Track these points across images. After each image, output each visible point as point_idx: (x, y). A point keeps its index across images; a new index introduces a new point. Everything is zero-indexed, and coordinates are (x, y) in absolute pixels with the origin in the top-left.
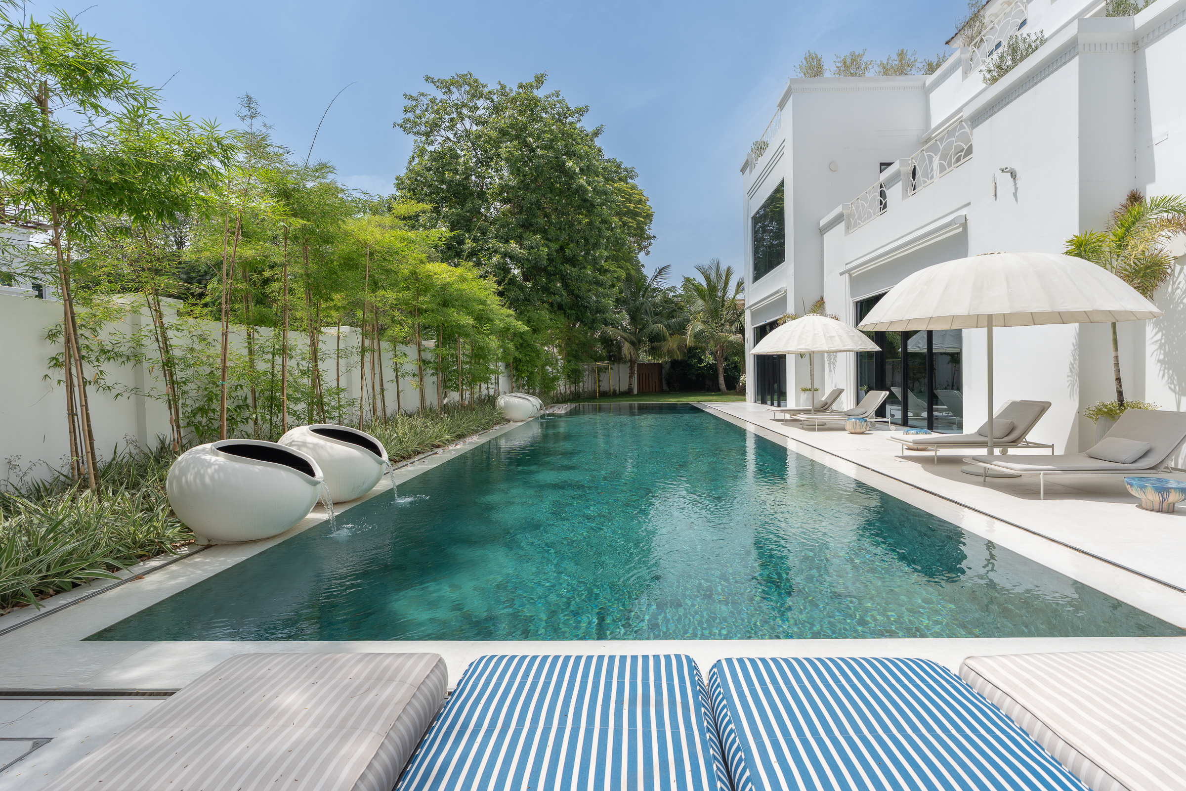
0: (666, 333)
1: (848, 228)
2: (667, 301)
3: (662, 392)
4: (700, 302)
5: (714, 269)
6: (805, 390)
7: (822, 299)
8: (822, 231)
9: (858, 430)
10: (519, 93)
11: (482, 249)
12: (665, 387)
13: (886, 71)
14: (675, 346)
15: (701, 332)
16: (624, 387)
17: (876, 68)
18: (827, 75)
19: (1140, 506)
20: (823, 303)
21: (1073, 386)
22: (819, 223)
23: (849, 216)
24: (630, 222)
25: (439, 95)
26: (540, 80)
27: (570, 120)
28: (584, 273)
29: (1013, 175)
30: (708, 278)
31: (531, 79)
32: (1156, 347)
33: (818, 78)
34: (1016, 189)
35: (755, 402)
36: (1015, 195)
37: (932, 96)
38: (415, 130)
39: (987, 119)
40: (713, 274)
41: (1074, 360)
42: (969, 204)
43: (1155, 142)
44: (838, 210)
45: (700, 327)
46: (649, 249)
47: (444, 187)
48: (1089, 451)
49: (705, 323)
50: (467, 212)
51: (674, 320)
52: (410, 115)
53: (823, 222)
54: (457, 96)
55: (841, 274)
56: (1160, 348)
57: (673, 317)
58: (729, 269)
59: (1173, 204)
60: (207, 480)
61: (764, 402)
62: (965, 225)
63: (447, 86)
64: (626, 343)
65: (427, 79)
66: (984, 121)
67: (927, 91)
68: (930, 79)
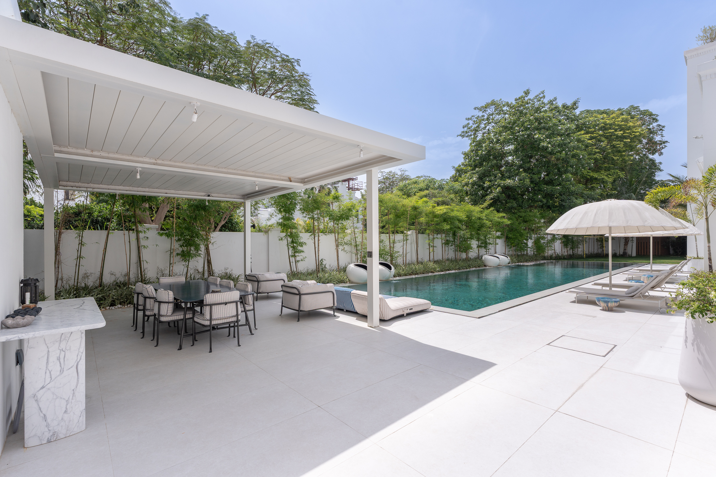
11: (494, 185)
24: (617, 144)
25: (480, 114)
31: (523, 95)
38: (466, 135)
46: (663, 151)
47: (478, 158)
50: (489, 167)
52: (466, 129)
54: (490, 111)
63: (484, 109)
65: (475, 109)
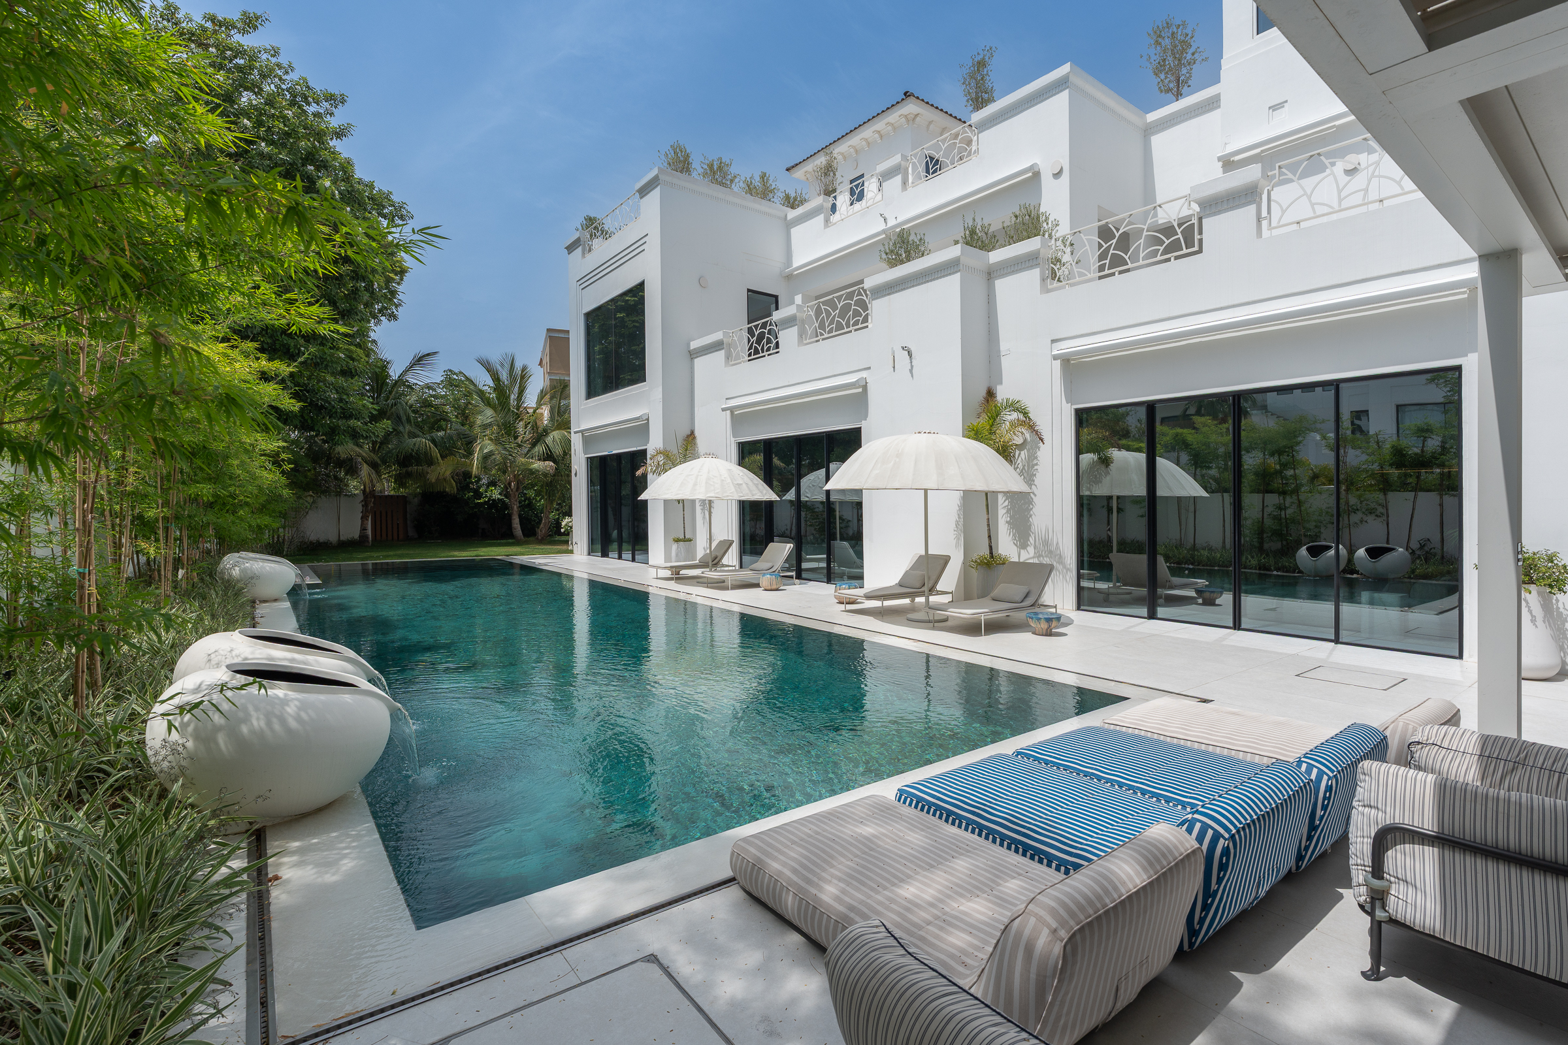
0: (435, 452)
1: (728, 357)
2: (426, 404)
3: (408, 541)
4: (489, 412)
5: (507, 366)
6: (677, 540)
7: (692, 433)
8: (693, 354)
9: (774, 587)
10: (204, 29)
12: (412, 533)
13: (750, 189)
14: (448, 473)
15: (491, 454)
16: (356, 534)
17: (741, 184)
18: (694, 174)
19: (1034, 633)
20: (694, 438)
21: (958, 539)
22: (688, 345)
23: (729, 345)
26: (250, 23)
27: (312, 109)
28: (332, 355)
29: (910, 354)
30: (496, 378)
31: (234, 16)
32: (1005, 511)
33: (684, 176)
34: (912, 366)
35: (589, 554)
36: (911, 371)
37: (794, 231)
39: (885, 295)
40: (504, 376)
41: (959, 518)
42: (869, 368)
43: (1002, 354)
44: (717, 336)
45: (489, 447)
48: (992, 595)
49: (497, 441)
51: (441, 434)
53: (694, 345)
55: (724, 410)
56: (1007, 512)
57: (440, 429)
58: (524, 369)
59: (1017, 405)
60: (293, 724)
61: (605, 554)
62: (865, 387)
64: (365, 465)
66: (883, 296)
67: (789, 225)
68: (792, 214)
